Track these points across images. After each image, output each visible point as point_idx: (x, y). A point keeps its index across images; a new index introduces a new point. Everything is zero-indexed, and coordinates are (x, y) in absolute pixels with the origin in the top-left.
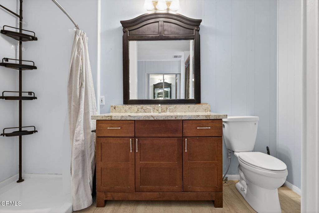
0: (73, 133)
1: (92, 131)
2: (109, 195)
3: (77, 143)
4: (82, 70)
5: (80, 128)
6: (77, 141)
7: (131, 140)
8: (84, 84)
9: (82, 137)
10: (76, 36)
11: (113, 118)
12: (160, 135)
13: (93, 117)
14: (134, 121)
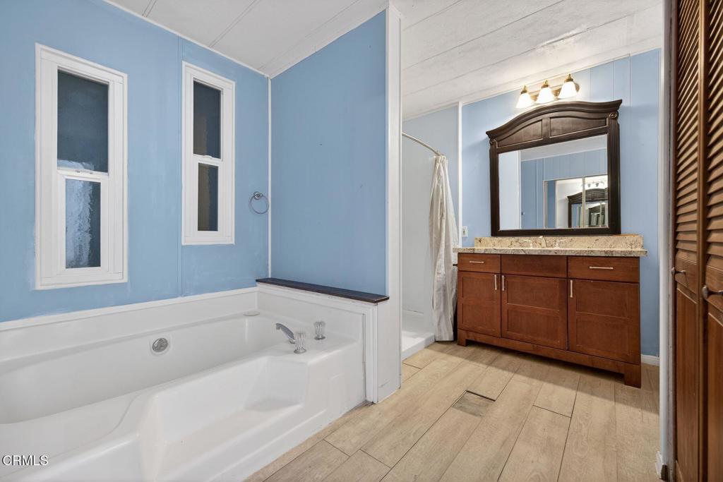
0: (435, 265)
1: (454, 265)
2: (471, 334)
3: (440, 276)
4: (442, 200)
5: (441, 261)
6: (438, 274)
7: (495, 276)
8: (445, 214)
9: (442, 271)
10: (436, 164)
11: (476, 252)
12: (534, 274)
13: (455, 250)
14: (499, 256)
